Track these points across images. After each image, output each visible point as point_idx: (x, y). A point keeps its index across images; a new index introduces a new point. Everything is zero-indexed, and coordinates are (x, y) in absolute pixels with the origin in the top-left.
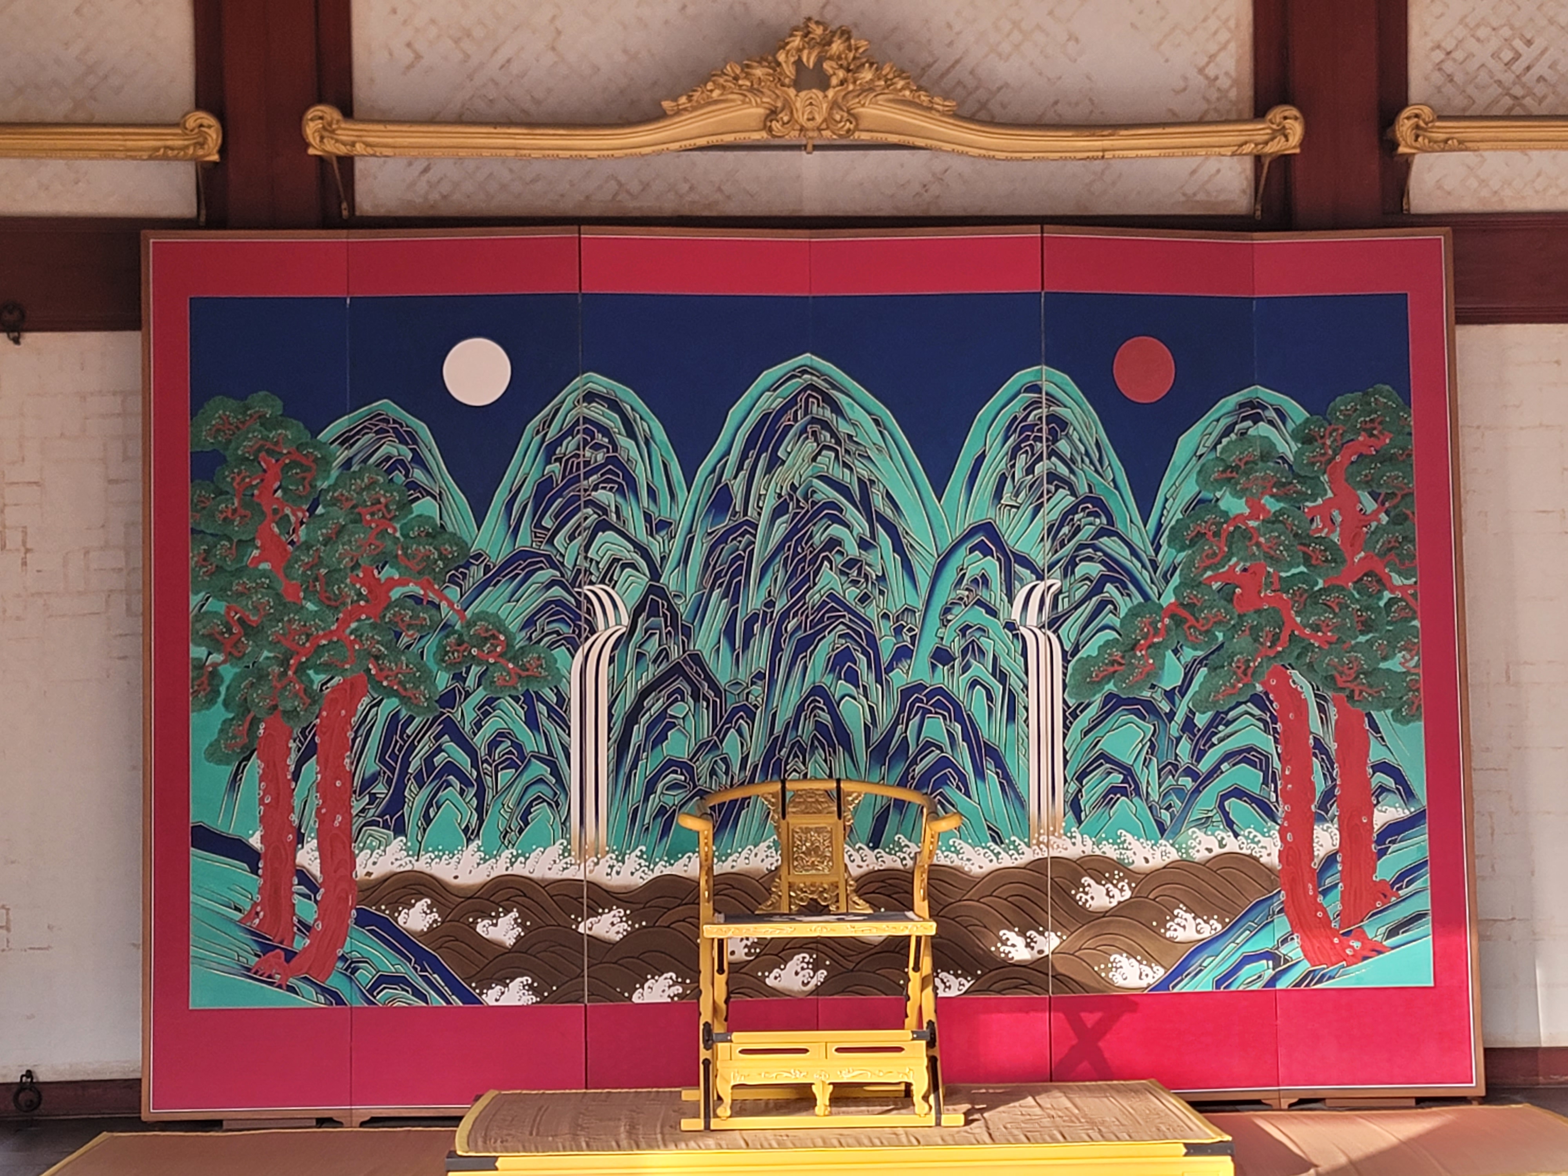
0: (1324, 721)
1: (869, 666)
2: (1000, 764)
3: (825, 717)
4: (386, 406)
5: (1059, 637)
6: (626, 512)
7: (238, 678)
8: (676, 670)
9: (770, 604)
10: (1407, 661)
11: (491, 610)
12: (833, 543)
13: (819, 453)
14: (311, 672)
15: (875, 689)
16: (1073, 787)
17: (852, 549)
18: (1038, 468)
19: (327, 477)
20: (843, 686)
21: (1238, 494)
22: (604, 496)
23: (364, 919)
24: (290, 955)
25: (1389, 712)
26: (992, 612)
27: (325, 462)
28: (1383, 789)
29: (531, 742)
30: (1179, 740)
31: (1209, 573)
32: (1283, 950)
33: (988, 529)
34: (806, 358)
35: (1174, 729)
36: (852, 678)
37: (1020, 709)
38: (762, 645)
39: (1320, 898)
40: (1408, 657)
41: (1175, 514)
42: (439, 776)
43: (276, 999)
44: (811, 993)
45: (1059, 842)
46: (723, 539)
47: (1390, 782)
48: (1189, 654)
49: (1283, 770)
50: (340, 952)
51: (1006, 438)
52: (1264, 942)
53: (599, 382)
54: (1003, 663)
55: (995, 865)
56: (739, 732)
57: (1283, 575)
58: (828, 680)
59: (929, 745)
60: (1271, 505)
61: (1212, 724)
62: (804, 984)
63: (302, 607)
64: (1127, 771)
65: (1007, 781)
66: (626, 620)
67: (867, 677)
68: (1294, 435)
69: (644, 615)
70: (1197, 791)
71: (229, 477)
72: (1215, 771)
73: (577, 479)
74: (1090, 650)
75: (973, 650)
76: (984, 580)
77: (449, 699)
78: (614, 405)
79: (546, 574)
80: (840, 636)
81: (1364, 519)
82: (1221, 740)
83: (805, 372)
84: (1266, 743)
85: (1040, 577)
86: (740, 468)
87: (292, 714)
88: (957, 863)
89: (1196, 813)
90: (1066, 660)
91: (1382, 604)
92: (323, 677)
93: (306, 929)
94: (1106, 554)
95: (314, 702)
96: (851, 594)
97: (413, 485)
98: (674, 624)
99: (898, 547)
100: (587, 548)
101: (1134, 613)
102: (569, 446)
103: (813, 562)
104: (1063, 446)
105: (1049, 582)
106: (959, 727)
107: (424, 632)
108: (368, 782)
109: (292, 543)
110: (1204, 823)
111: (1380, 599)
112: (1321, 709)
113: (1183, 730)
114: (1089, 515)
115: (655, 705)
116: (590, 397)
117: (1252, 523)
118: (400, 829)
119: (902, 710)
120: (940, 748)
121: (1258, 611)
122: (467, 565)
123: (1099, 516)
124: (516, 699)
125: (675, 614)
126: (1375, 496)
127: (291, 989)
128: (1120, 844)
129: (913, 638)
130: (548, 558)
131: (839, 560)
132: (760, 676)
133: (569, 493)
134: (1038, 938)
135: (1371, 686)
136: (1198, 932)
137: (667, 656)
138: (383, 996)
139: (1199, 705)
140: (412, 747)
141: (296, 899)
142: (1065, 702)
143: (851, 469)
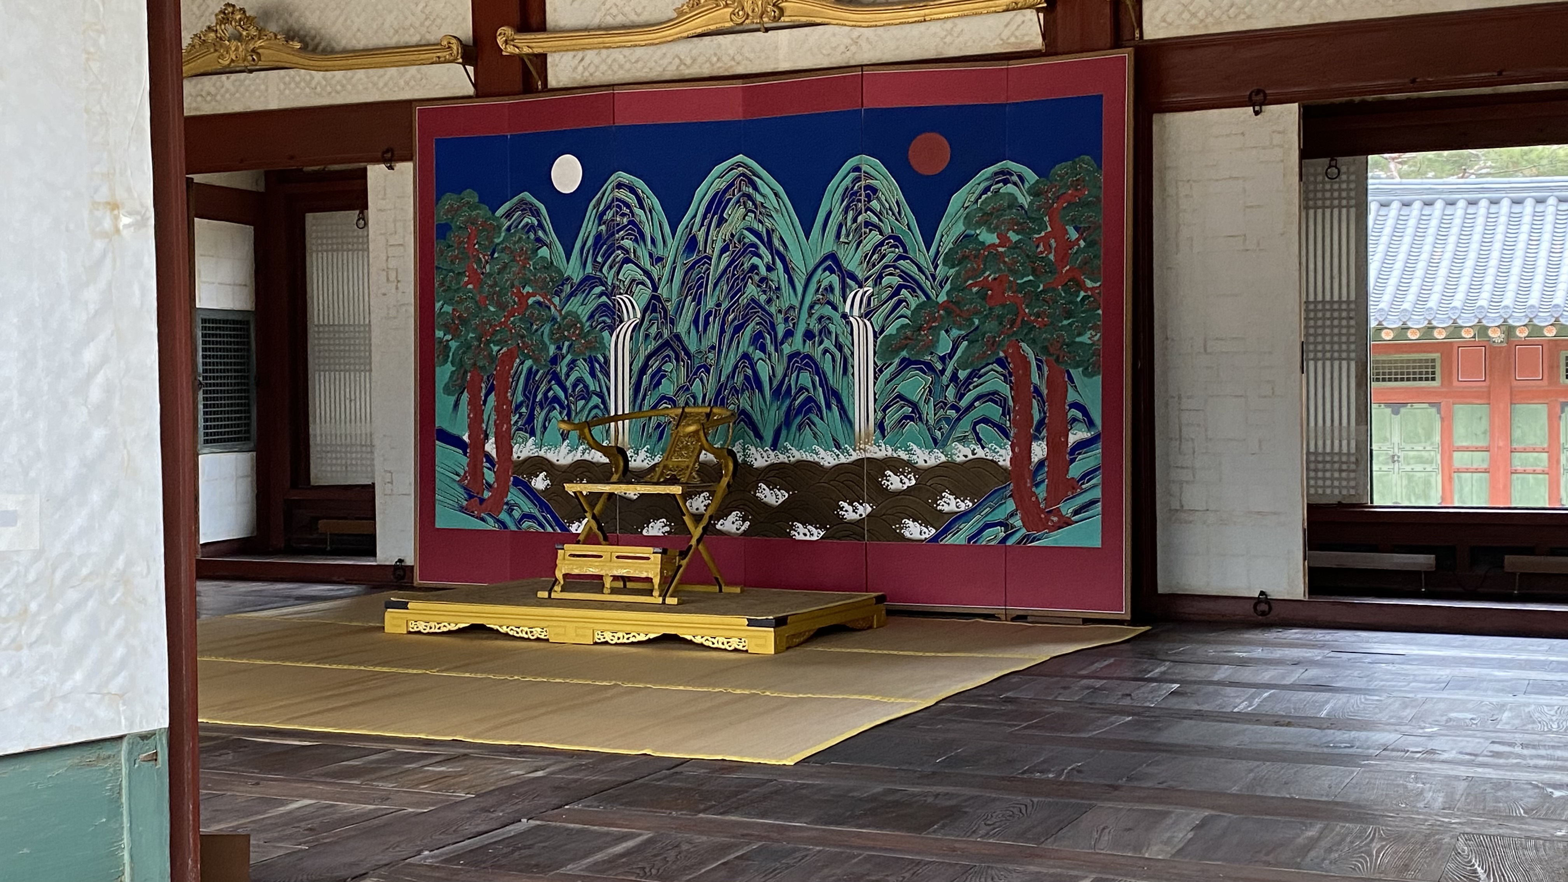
0: (1041, 376)
1: (771, 342)
2: (839, 401)
3: (750, 372)
4: (526, 195)
5: (871, 323)
6: (639, 252)
7: (458, 348)
8: (666, 344)
9: (719, 305)
10: (1093, 336)
11: (575, 310)
12: (754, 267)
13: (746, 215)
14: (492, 345)
15: (775, 356)
16: (880, 415)
17: (763, 271)
18: (860, 219)
19: (499, 237)
20: (758, 354)
21: (990, 230)
22: (627, 243)
23: (517, 483)
24: (482, 500)
25: (1081, 369)
26: (835, 308)
27: (499, 227)
28: (1075, 420)
29: (593, 386)
30: (947, 386)
31: (970, 282)
32: (1011, 521)
33: (832, 256)
34: (740, 157)
35: (945, 379)
36: (763, 348)
37: (850, 368)
38: (714, 330)
39: (1034, 489)
40: (1094, 333)
41: (948, 244)
42: (550, 403)
43: (475, 524)
44: (742, 535)
45: (871, 448)
46: (692, 267)
47: (1079, 415)
48: (955, 333)
49: (1014, 407)
50: (506, 500)
51: (843, 201)
52: (1000, 515)
53: (624, 177)
54: (841, 340)
55: (836, 462)
56: (701, 380)
57: (1019, 281)
58: (751, 349)
59: (802, 389)
60: (1014, 237)
61: (970, 377)
62: (738, 529)
63: (488, 309)
64: (915, 406)
65: (843, 411)
66: (639, 315)
67: (770, 348)
68: (1029, 192)
69: (649, 312)
70: (959, 419)
71: (452, 237)
72: (971, 406)
73: (613, 234)
74: (891, 330)
75: (825, 332)
76: (830, 288)
77: (554, 360)
78: (632, 190)
79: (598, 290)
80: (757, 324)
81: (1072, 244)
82: (975, 387)
83: (739, 166)
84: (1005, 390)
85: (861, 287)
86: (702, 225)
87: (483, 368)
88: (817, 460)
89: (958, 433)
90: (875, 337)
91: (1079, 299)
92: (497, 348)
93: (489, 486)
94: (902, 271)
95: (493, 362)
96: (763, 298)
97: (538, 240)
98: (665, 317)
99: (787, 270)
100: (618, 273)
101: (920, 307)
102: (609, 215)
103: (743, 279)
104: (875, 204)
105: (866, 289)
106: (817, 378)
107: (544, 322)
108: (519, 406)
109: (483, 273)
110: (963, 440)
111: (1078, 296)
112: (1039, 368)
113: (951, 380)
114: (891, 247)
115: (655, 365)
116: (620, 186)
117: (1001, 249)
118: (532, 433)
119: (788, 368)
120: (807, 390)
121: (1003, 306)
122: (562, 285)
123: (898, 248)
124: (585, 360)
125: (666, 312)
126: (1077, 229)
127: (483, 519)
128: (909, 451)
129: (794, 324)
130: (600, 279)
131: (757, 278)
132: (713, 348)
133: (609, 242)
134: (860, 507)
135: (1069, 353)
136: (957, 507)
137: (661, 336)
138: (526, 524)
139: (962, 365)
140: (538, 387)
141: (485, 470)
142: (875, 363)
143: (762, 223)
